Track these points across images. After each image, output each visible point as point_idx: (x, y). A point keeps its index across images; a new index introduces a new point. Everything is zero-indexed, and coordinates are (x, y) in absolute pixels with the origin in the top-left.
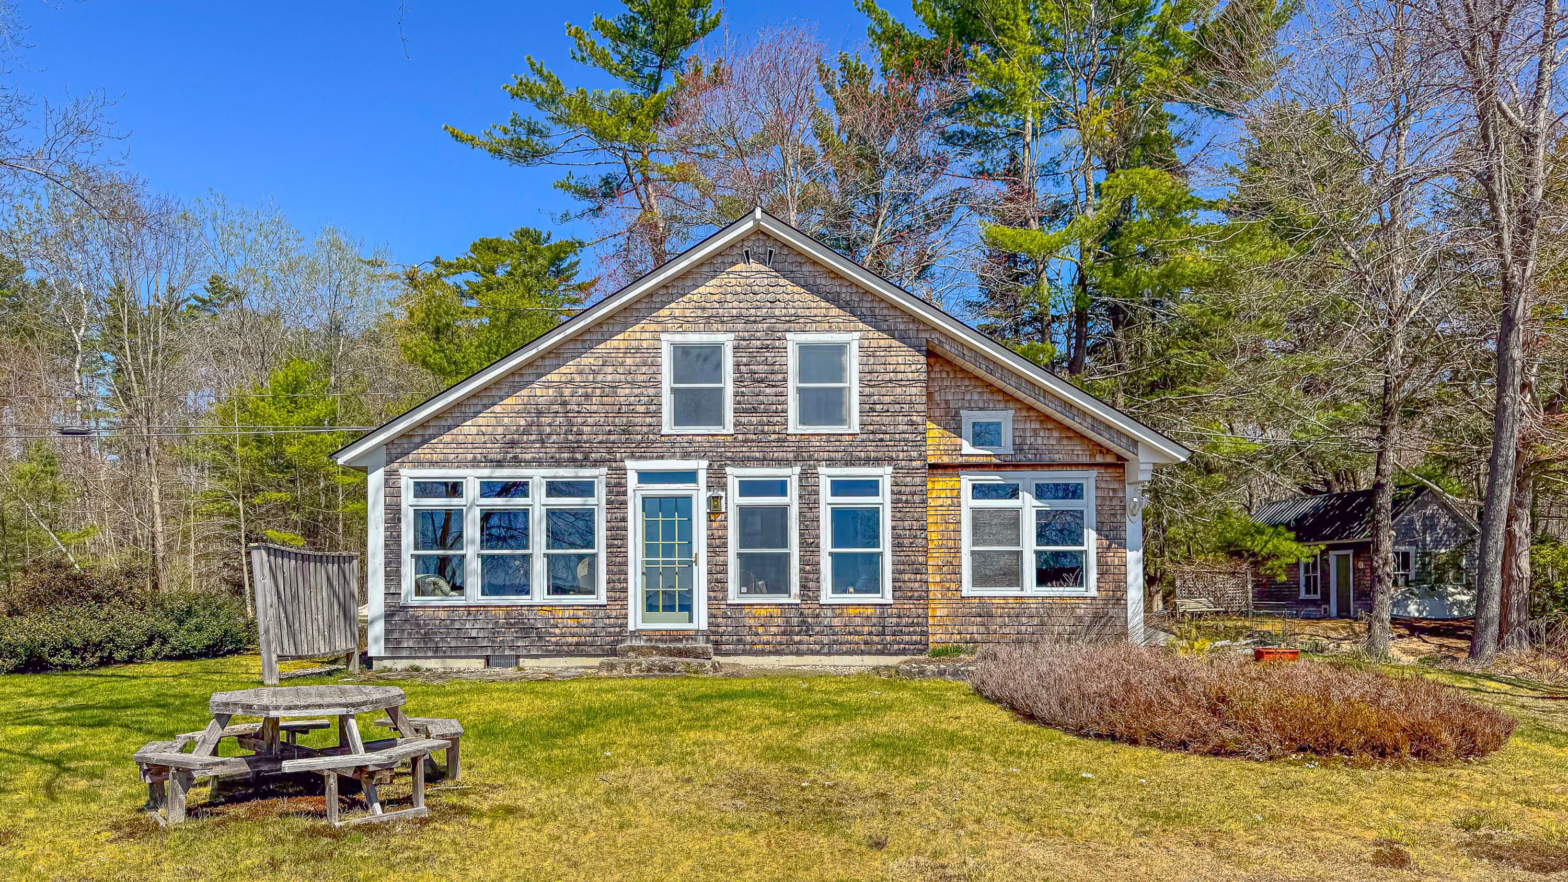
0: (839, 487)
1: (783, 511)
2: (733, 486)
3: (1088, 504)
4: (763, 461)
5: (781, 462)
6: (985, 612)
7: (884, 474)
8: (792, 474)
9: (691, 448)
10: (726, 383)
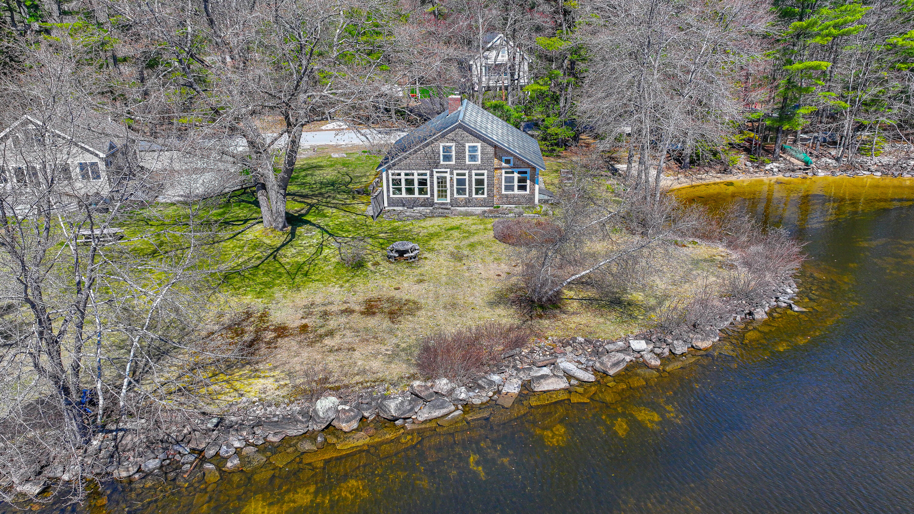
0: (476, 175)
1: (465, 179)
2: (455, 174)
3: (528, 175)
4: (461, 169)
5: (464, 169)
6: (507, 196)
7: (486, 172)
8: (467, 172)
9: (446, 167)
10: (453, 153)
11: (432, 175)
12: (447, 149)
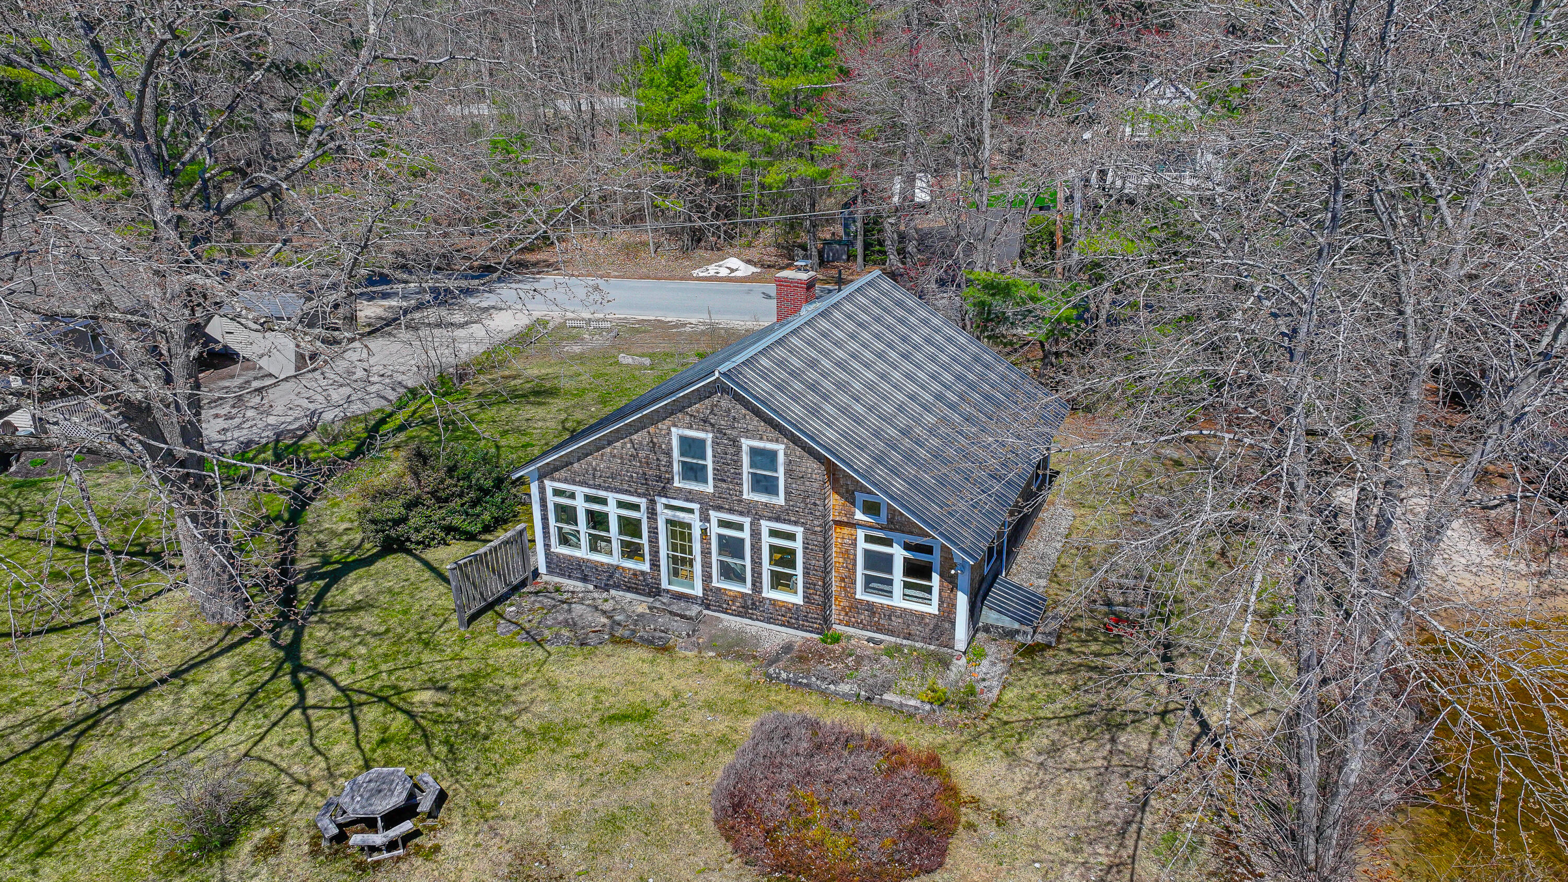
0: (774, 534)
1: (741, 540)
2: (714, 522)
3: (934, 560)
4: (730, 511)
5: (740, 513)
7: (799, 531)
8: (746, 521)
9: (690, 496)
10: (709, 462)
11: (652, 514)
12: (691, 447)
